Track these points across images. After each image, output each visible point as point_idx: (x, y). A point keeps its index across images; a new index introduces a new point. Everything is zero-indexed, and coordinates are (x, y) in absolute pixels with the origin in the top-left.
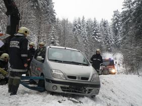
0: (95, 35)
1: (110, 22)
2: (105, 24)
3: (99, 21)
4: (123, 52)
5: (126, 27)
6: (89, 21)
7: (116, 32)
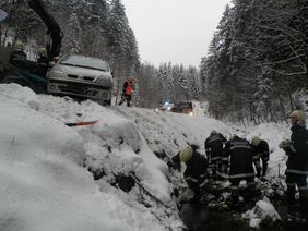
0: (181, 81)
1: (198, 69)
2: (192, 70)
3: (186, 67)
4: (209, 99)
5: (211, 73)
6: (176, 67)
7: (203, 79)
